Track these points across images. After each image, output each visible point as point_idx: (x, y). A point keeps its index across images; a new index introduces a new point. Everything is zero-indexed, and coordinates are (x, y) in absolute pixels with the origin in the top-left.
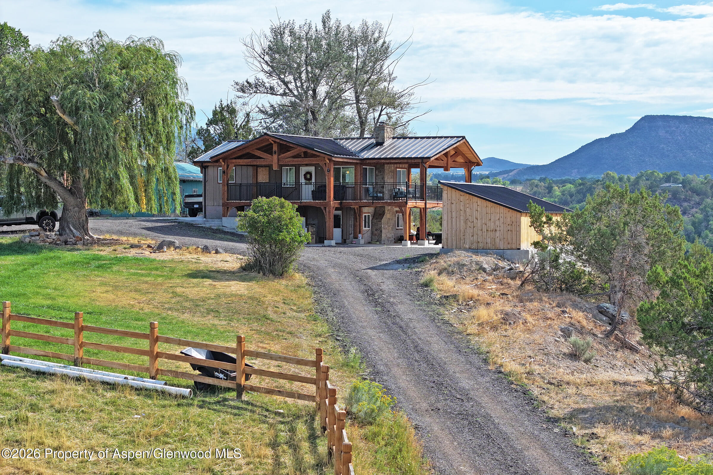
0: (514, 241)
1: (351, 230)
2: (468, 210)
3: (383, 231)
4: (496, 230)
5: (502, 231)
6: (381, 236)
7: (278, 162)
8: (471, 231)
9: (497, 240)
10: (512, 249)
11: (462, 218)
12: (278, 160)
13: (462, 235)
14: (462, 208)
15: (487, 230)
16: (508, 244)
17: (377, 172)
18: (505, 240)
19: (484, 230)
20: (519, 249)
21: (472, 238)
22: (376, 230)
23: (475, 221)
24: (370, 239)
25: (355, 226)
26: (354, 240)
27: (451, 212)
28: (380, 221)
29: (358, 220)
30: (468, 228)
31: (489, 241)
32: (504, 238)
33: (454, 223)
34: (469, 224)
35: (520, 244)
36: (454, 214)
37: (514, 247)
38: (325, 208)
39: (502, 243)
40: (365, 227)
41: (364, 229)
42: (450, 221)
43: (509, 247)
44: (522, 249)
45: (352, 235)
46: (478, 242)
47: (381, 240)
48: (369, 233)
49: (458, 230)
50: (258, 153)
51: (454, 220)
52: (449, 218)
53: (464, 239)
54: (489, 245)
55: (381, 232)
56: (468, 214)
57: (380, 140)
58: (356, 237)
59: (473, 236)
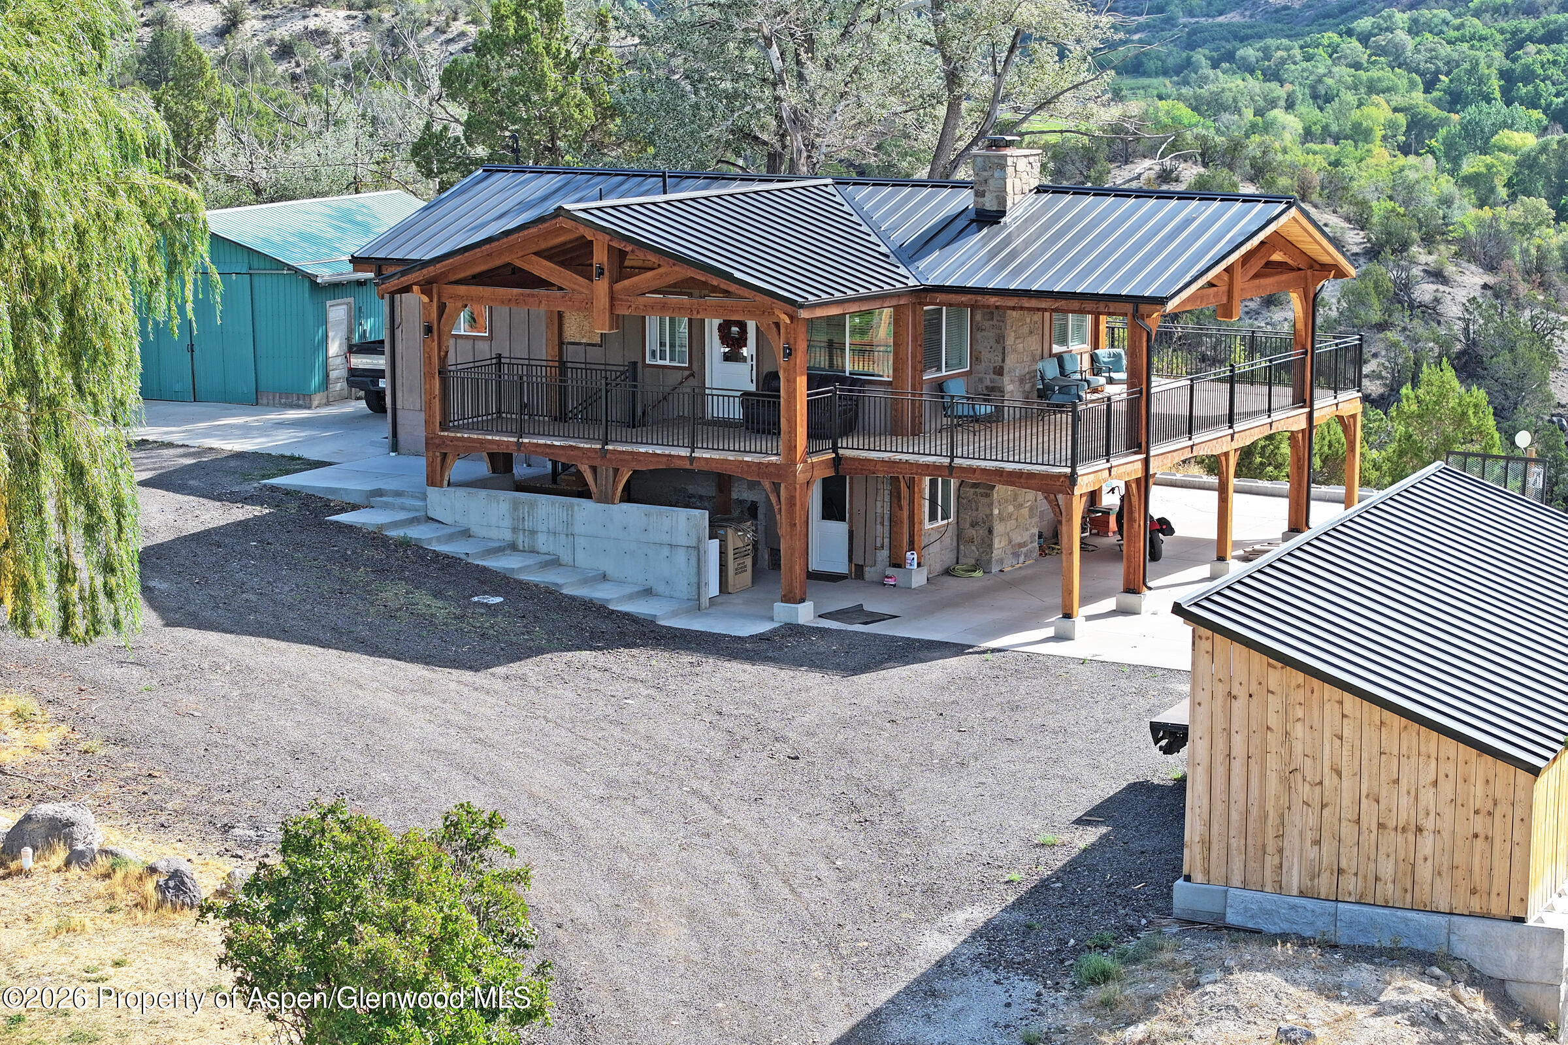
0: (1499, 884)
1: (882, 532)
2: (1299, 730)
3: (999, 528)
4: (1419, 830)
5: (1446, 834)
6: (991, 546)
7: (612, 306)
8: (1312, 820)
9: (1425, 872)
10: (1486, 916)
11: (1273, 762)
12: (612, 299)
13: (1271, 833)
14: (1273, 720)
15: (1381, 826)
16: (1474, 892)
17: (978, 317)
18: (1459, 874)
19: (1369, 820)
20: (1521, 920)
21: (1312, 853)
22: (973, 525)
23: (1329, 780)
24: (953, 556)
25: (894, 521)
26: (890, 571)
27: (1228, 732)
28: (987, 495)
29: (905, 503)
30: (1297, 806)
31: (1387, 869)
32: (1454, 868)
33: (1237, 781)
34: (1304, 791)
35: (1523, 900)
36: (1238, 741)
37: (1496, 907)
38: (776, 487)
39: (1442, 887)
40: (933, 517)
41: (927, 525)
42: (1220, 770)
43: (1476, 905)
44: (1531, 922)
45: (885, 553)
46: (1340, 871)
47: (989, 561)
48: (949, 540)
49: (1254, 811)
50: (542, 268)
51: (1238, 767)
52: (1219, 758)
53: (1280, 851)
54: (1387, 890)
55: (990, 531)
56: (1298, 748)
57: (990, 204)
58: (897, 563)
59: (1317, 842)
